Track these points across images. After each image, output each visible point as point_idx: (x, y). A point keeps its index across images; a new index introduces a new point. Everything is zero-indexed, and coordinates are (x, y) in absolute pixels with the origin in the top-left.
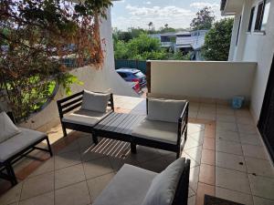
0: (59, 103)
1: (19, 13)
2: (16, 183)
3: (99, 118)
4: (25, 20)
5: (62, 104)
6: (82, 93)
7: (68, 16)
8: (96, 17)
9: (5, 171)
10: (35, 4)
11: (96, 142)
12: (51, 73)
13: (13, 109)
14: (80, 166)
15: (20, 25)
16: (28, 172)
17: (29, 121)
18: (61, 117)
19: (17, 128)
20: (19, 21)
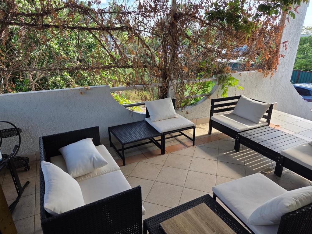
0: (213, 101)
1: (204, 15)
2: (164, 154)
3: (249, 127)
4: (207, 22)
5: (216, 103)
6: (239, 97)
7: (249, 16)
8: (284, 15)
9: (160, 142)
10: (220, 6)
11: (237, 149)
12: (215, 73)
13: (177, 97)
14: (215, 163)
15: (202, 26)
16: (173, 149)
17: (185, 111)
18: (211, 115)
19: (175, 113)
20: (202, 23)
